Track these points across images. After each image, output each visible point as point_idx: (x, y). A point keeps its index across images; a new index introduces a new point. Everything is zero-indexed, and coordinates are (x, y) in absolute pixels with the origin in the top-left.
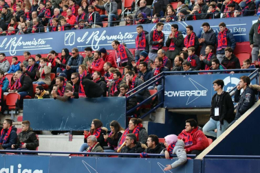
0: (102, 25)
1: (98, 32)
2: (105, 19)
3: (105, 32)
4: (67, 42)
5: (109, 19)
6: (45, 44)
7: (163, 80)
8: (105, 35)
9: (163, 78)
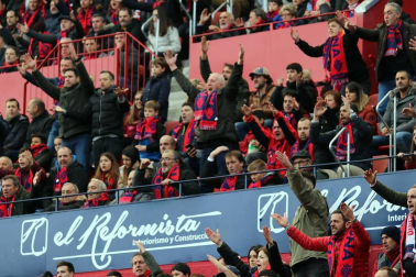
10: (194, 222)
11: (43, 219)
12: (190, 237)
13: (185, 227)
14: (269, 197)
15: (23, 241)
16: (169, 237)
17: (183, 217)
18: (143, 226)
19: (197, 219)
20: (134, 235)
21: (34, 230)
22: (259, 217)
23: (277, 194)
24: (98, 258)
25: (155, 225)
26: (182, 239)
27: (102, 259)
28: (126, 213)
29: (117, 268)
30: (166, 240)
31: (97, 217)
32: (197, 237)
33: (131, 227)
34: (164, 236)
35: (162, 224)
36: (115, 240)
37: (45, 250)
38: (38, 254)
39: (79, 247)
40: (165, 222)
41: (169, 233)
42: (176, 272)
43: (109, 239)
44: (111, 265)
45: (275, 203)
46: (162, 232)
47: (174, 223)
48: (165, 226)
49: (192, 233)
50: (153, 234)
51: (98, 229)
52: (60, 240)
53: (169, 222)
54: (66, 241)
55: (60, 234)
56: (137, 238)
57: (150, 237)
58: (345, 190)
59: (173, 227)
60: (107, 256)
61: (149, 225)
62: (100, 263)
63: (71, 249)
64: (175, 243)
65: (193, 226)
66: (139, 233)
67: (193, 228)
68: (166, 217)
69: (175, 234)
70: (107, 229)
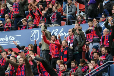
0: (60, 24)
1: (57, 30)
2: (64, 19)
3: (63, 29)
4: (32, 38)
5: (67, 19)
6: (15, 40)
7: (108, 68)
8: (63, 32)
9: (109, 66)
10: (14, 38)
13: (11, 39)
16: (7, 41)
17: (11, 36)
19: (15, 37)
22: (31, 37)
23: (36, 31)
25: (3, 38)
26: (10, 42)
34: (6, 41)
35: (5, 38)
40: (6, 37)
42: (9, 51)
45: (35, 33)
46: (5, 40)
47: (8, 38)
48: (6, 39)
50: (3, 41)
53: (7, 38)
58: (54, 30)
59: (8, 39)
61: (2, 38)
64: (8, 43)
65: (13, 38)
67: (14, 39)
68: (6, 36)
69: (8, 41)
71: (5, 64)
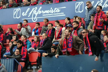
3: (107, 0)
10: (59, 10)
11: (19, 9)
12: (58, 14)
13: (56, 11)
14: (78, 3)
15: (14, 14)
16: (52, 14)
17: (56, 9)
18: (45, 11)
19: (59, 9)
20: (43, 13)
21: (17, 12)
22: (76, 8)
24: (34, 19)
25: (48, 10)
26: (56, 14)
27: (35, 19)
28: (41, 7)
29: (39, 22)
30: (51, 14)
31: (33, 8)
32: (59, 14)
33: (42, 11)
34: (51, 13)
35: (50, 10)
36: (38, 14)
37: (20, 17)
38: (18, 18)
39: (29, 16)
40: (51, 10)
41: (52, 13)
43: (36, 14)
44: (37, 21)
45: (80, 5)
46: (50, 12)
47: (54, 10)
48: (51, 11)
49: (58, 13)
50: (48, 13)
51: (34, 11)
52: (24, 14)
53: (52, 10)
54: (25, 15)
55: (24, 13)
56: (44, 14)
57: (47, 14)
58: (98, 1)
59: (53, 11)
60: (36, 19)
61: (47, 11)
62: (34, 20)
63: (27, 17)
64: (54, 15)
65: (58, 11)
66: (44, 13)
68: (51, 8)
69: (54, 13)
70: (36, 11)
71: (50, 36)
